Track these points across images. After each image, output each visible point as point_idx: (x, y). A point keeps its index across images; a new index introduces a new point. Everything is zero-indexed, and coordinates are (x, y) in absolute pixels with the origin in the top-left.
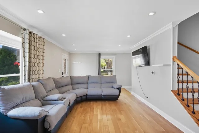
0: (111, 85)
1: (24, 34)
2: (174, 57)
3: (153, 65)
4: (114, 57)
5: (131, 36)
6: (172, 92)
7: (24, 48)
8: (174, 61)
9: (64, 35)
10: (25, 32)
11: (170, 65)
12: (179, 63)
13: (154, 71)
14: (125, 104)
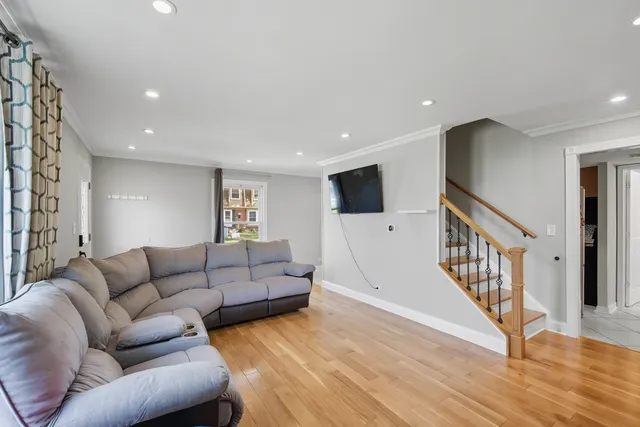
0: (279, 267)
1: (11, 61)
2: (442, 195)
3: (399, 212)
4: (265, 184)
5: (350, 135)
6: (439, 268)
7: (11, 127)
8: (441, 204)
9: (152, 94)
10: (17, 53)
11: (434, 212)
12: (452, 207)
13: (394, 226)
14: (331, 314)
